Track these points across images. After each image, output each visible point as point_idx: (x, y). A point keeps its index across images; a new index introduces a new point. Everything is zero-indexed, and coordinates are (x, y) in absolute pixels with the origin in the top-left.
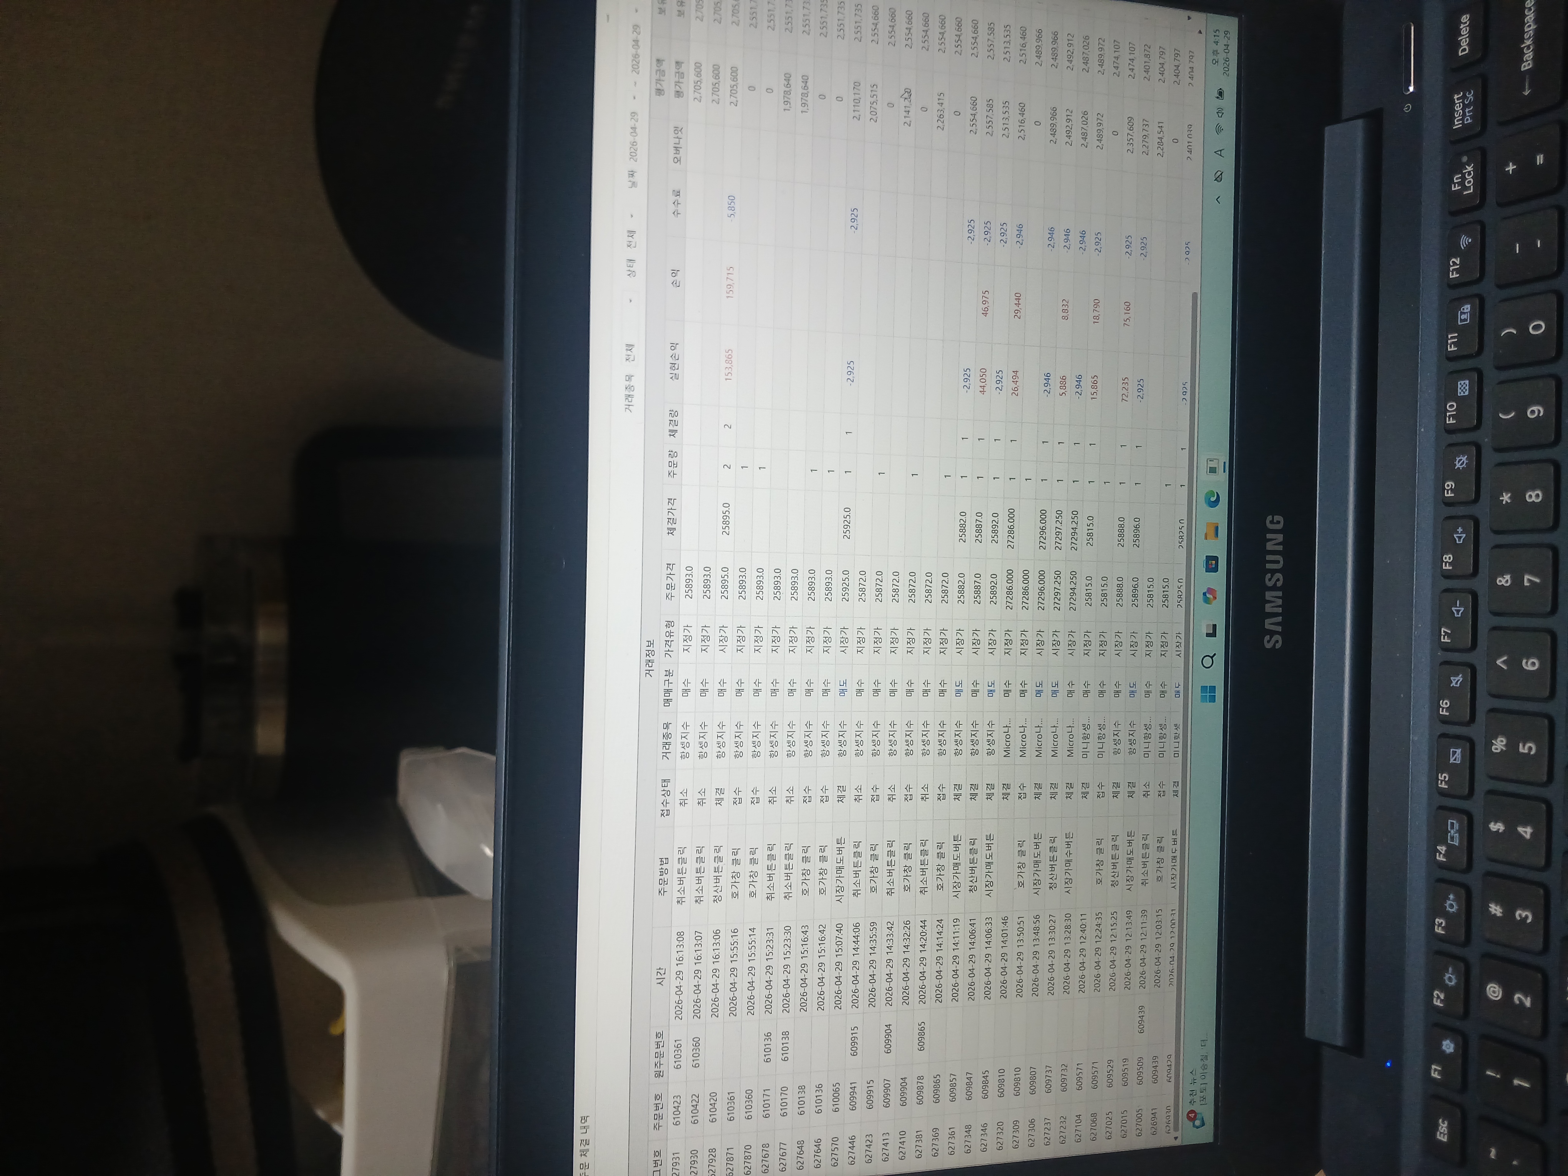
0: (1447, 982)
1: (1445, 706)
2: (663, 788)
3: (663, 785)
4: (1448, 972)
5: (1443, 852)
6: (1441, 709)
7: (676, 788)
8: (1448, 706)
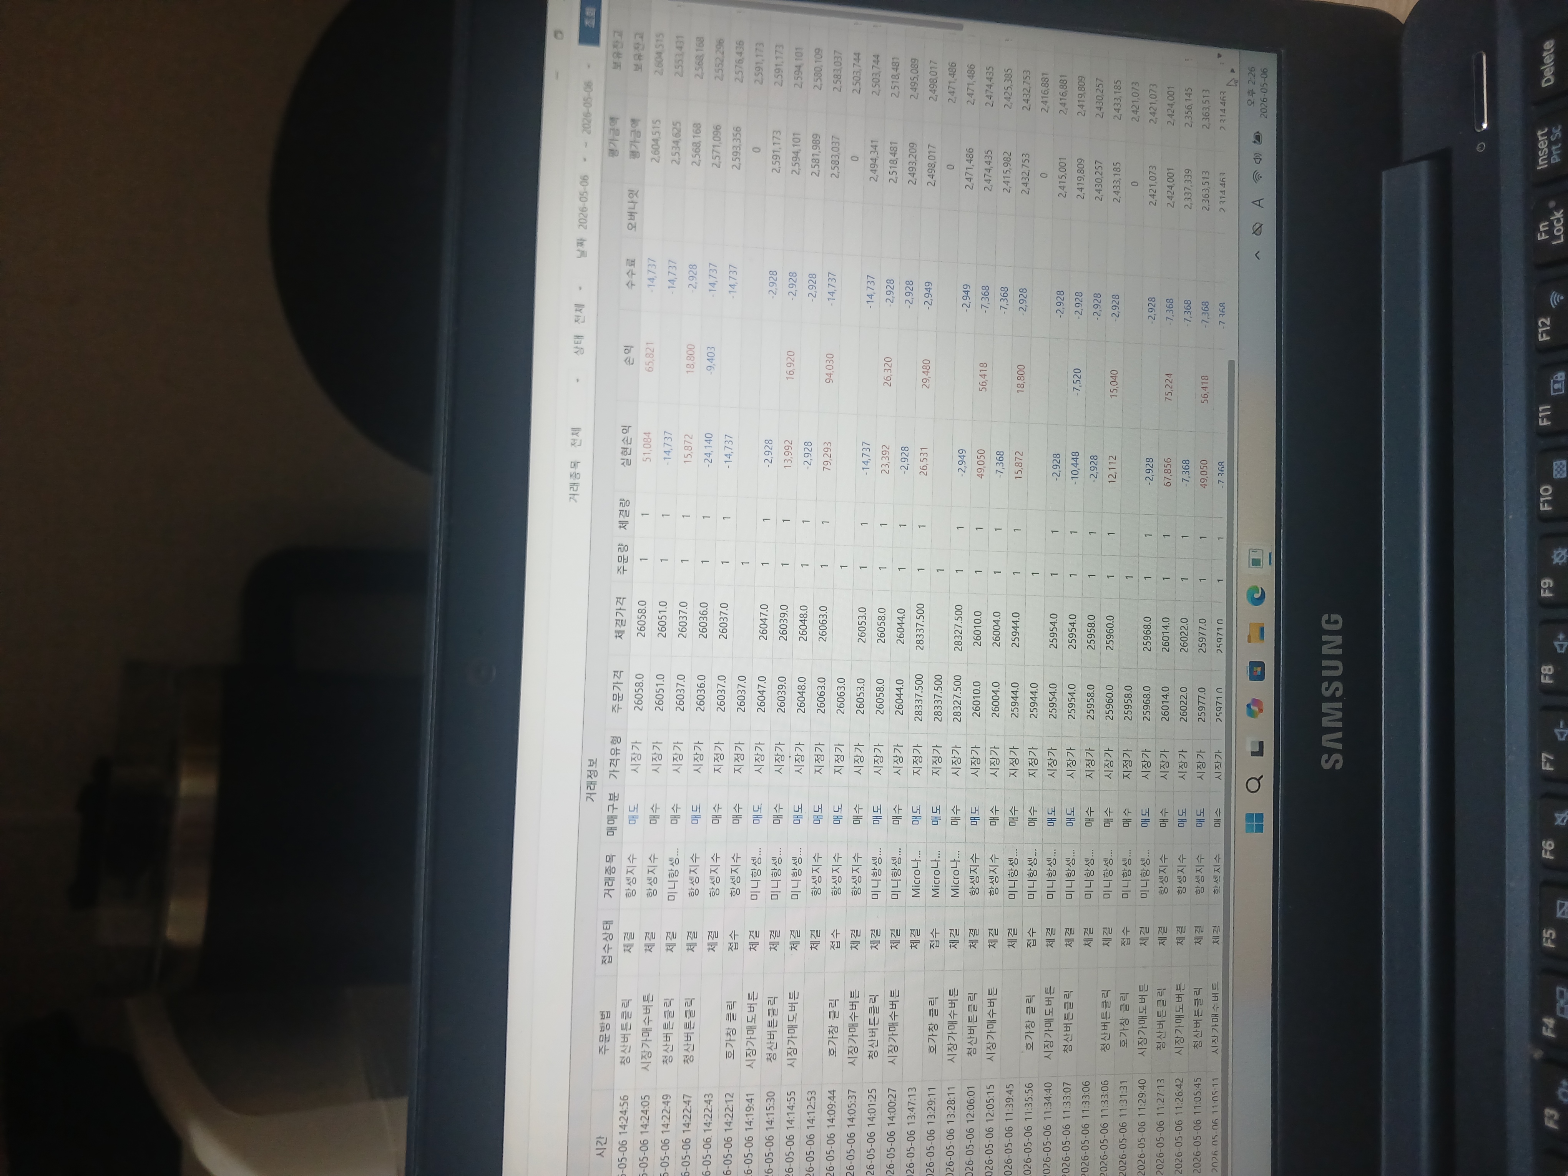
1: (1548, 848)
3: (606, 927)
5: (1551, 1027)
6: (1544, 851)
7: (618, 930)
8: (1552, 848)
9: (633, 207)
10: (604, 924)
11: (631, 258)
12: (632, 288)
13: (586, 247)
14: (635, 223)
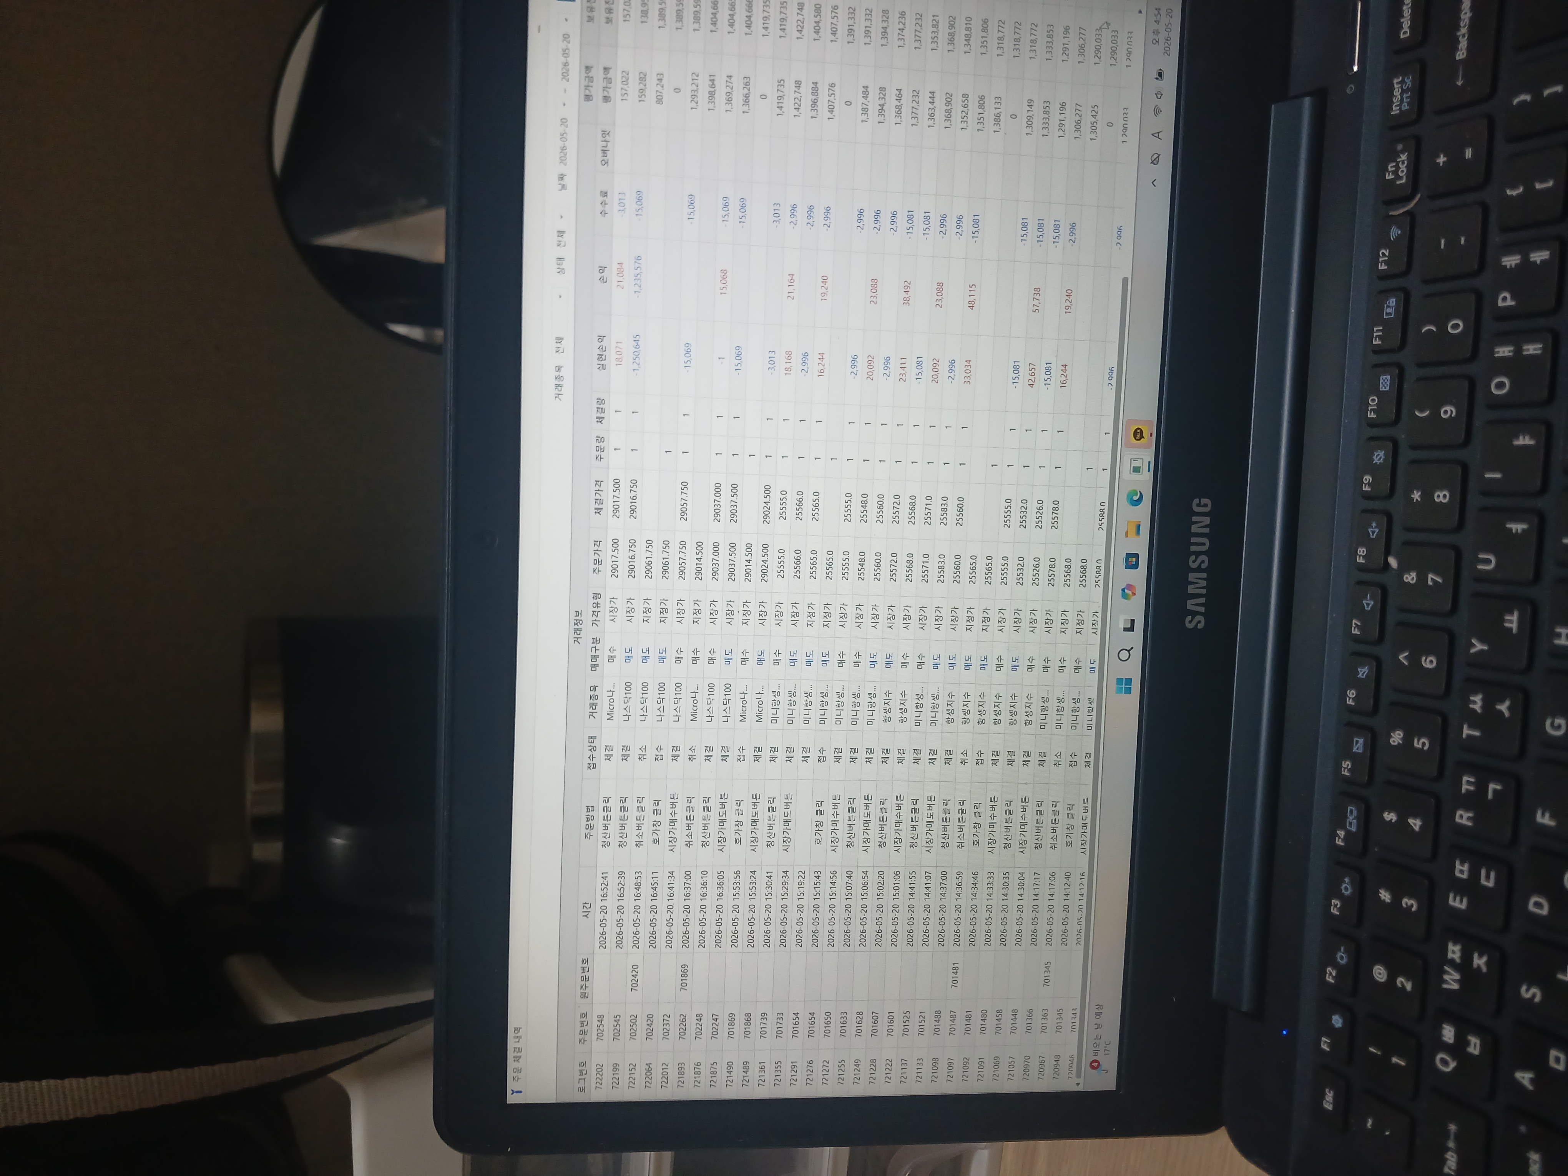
0: (1339, 960)
1: (1351, 696)
2: (590, 744)
3: (590, 741)
4: (1340, 950)
5: (1342, 837)
6: (1348, 698)
7: (601, 744)
8: (1354, 696)
9: (605, 145)
10: (589, 739)
11: (604, 190)
12: (605, 216)
13: (566, 181)
14: (608, 160)
